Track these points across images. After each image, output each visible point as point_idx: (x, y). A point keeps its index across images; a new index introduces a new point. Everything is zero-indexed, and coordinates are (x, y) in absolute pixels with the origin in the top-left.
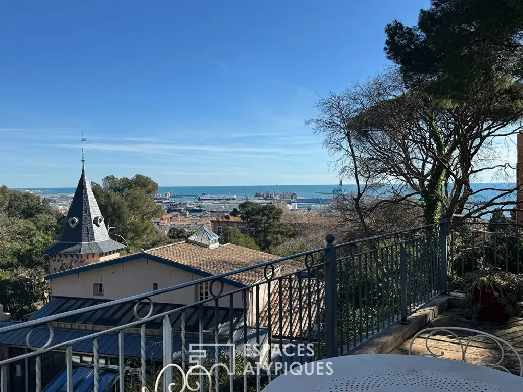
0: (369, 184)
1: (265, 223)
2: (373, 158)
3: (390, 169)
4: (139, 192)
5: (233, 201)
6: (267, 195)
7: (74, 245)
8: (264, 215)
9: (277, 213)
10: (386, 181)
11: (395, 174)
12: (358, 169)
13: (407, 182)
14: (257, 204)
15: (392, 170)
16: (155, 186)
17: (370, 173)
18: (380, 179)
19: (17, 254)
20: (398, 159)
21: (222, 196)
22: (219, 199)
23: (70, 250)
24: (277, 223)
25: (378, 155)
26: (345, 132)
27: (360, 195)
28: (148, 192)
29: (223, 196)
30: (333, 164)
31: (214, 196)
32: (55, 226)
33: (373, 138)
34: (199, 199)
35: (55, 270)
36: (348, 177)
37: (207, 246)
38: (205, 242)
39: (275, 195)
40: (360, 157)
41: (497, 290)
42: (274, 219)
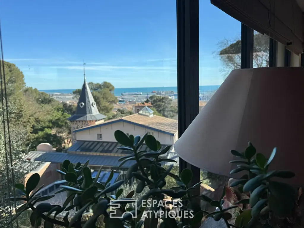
1: (164, 106)
4: (107, 90)
5: (140, 95)
6: (158, 92)
7: (83, 116)
8: (163, 102)
14: (158, 97)
16: (113, 87)
19: (50, 121)
22: (133, 95)
23: (81, 119)
24: (169, 106)
28: (110, 90)
29: (135, 93)
32: (62, 108)
35: (74, 128)
37: (149, 116)
38: (147, 114)
39: (162, 92)
42: (168, 104)
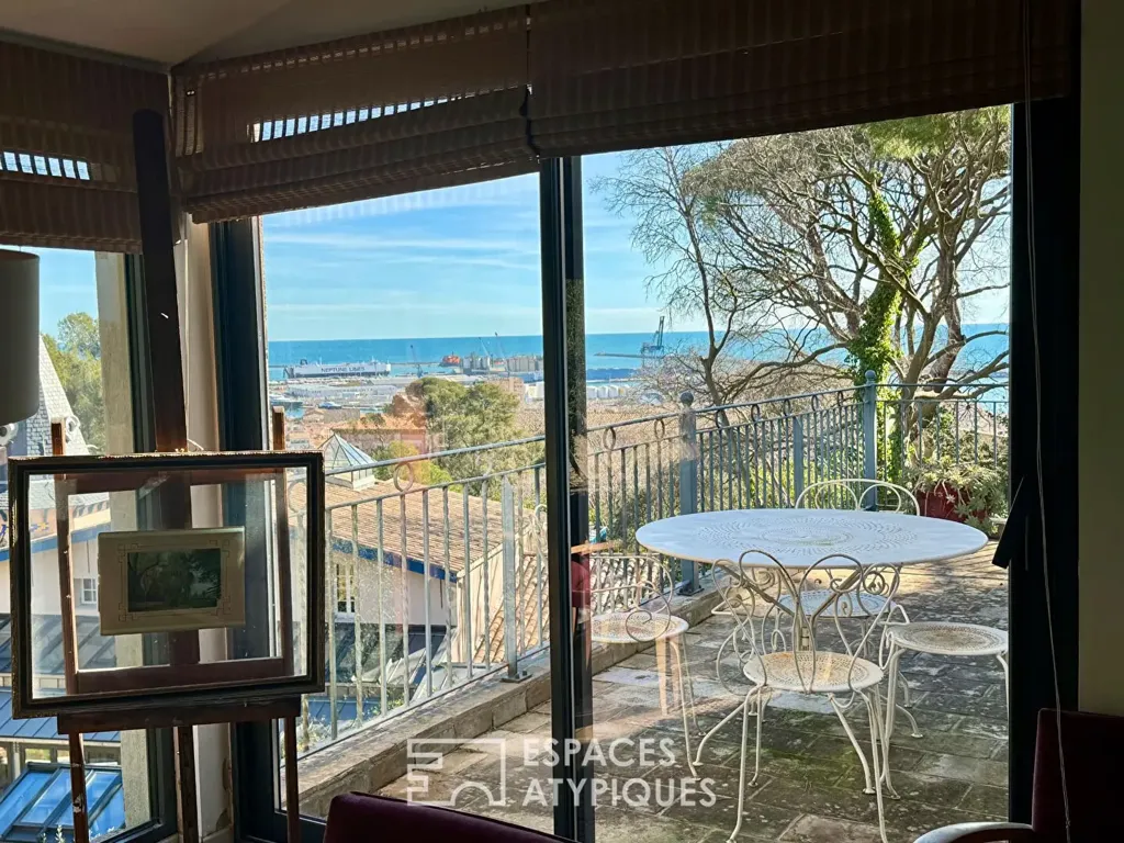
0: (735, 327)
1: (475, 431)
2: (744, 268)
3: (780, 291)
5: (381, 379)
6: (471, 362)
8: (471, 411)
9: (503, 405)
10: (772, 320)
11: (793, 303)
12: (710, 293)
13: (819, 322)
14: (450, 385)
15: (785, 293)
17: (736, 300)
18: (759, 315)
20: (799, 267)
21: (352, 365)
22: (344, 375)
24: (504, 430)
25: (754, 258)
26: (681, 208)
27: (714, 352)
29: (357, 365)
30: (657, 281)
31: (331, 367)
33: (743, 217)
34: (292, 376)
36: (688, 312)
37: (349, 485)
39: (491, 360)
40: (714, 266)
41: (952, 492)
42: (498, 419)
